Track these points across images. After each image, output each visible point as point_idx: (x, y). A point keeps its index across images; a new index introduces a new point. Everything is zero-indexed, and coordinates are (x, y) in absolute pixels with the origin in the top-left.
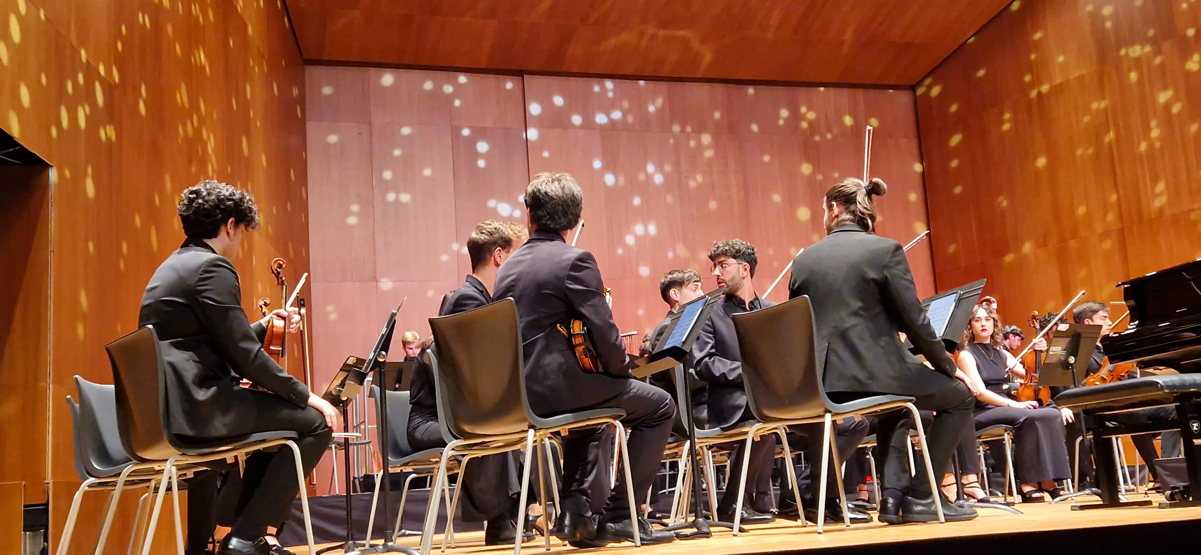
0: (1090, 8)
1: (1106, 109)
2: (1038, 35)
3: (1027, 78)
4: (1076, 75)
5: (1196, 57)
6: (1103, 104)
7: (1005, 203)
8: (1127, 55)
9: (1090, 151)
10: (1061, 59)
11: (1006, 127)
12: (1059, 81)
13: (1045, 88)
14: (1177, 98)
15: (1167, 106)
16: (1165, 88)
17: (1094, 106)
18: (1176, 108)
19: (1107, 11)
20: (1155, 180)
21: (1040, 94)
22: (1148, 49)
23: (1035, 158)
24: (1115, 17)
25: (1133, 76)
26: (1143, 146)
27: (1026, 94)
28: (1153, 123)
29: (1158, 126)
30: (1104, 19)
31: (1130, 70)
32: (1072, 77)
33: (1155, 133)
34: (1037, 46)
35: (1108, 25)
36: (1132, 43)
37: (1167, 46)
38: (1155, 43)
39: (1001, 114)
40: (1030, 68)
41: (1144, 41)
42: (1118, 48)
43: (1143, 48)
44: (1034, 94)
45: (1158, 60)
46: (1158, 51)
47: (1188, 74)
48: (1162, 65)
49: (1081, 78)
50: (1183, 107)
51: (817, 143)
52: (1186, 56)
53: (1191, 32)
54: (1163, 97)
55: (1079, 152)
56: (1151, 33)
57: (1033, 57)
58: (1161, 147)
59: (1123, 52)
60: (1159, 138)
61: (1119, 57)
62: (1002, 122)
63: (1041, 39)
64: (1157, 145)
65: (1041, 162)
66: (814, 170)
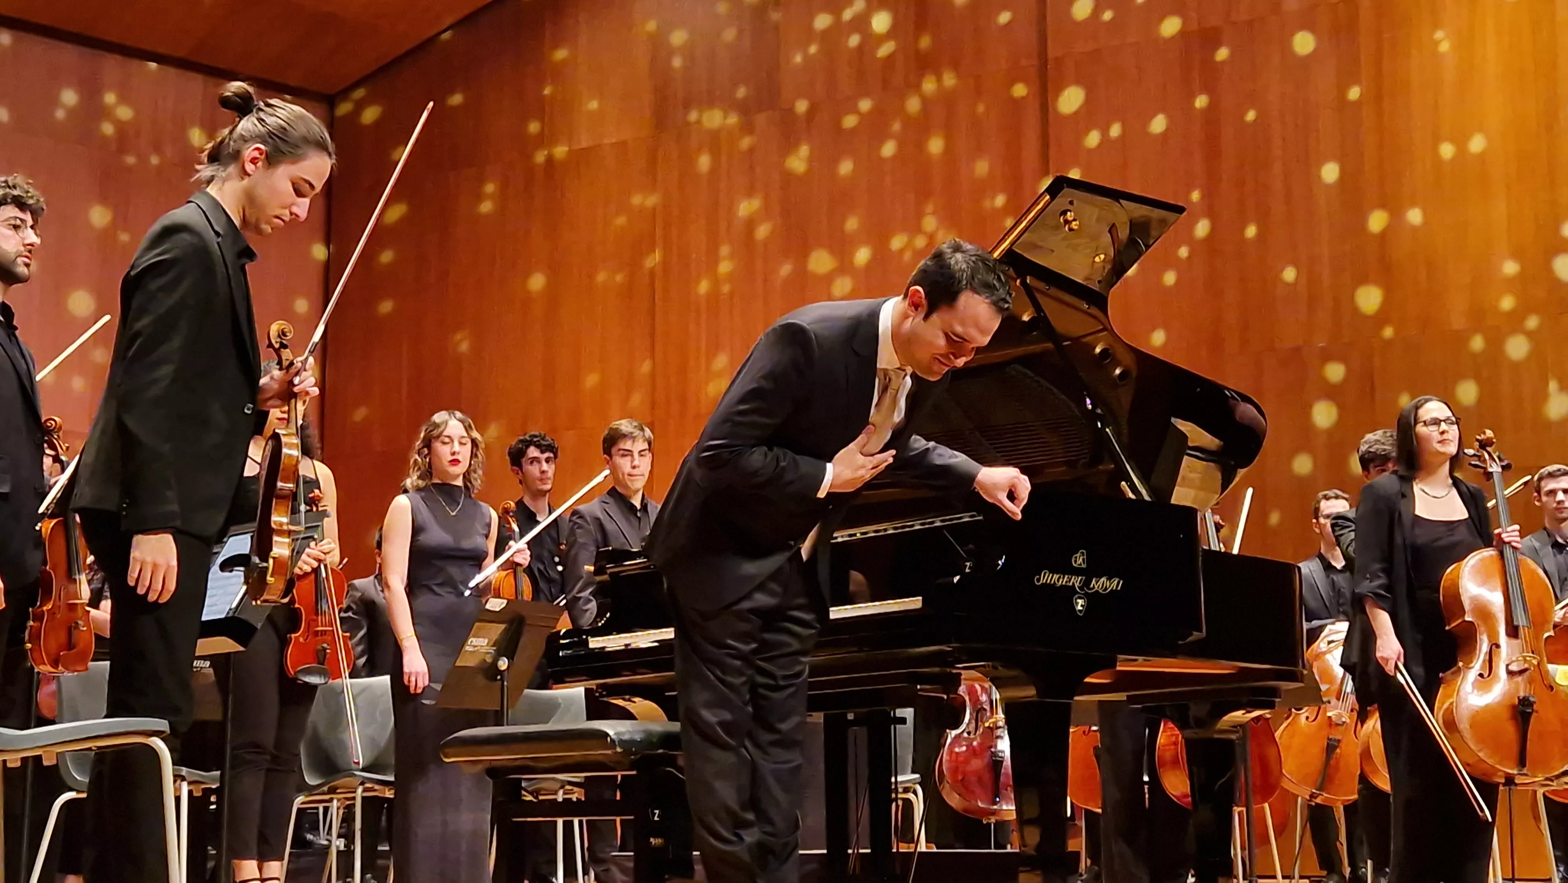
0: (651, 26)
1: (654, 209)
2: (561, 54)
3: (534, 127)
4: (614, 141)
5: (804, 150)
6: (652, 200)
7: (464, 347)
8: (699, 122)
9: (619, 278)
10: (594, 105)
11: (486, 207)
12: (584, 144)
13: (560, 151)
14: (766, 212)
15: (750, 224)
16: (750, 192)
17: (636, 200)
18: (762, 231)
19: (678, 38)
20: (714, 348)
21: (550, 160)
22: (733, 119)
23: (527, 275)
24: (688, 51)
25: (704, 162)
26: (704, 287)
27: (529, 157)
28: (725, 250)
29: (731, 257)
30: (671, 52)
31: (699, 150)
32: (606, 141)
33: (725, 267)
34: (558, 73)
35: (677, 62)
36: (710, 101)
37: (761, 119)
38: (745, 109)
39: (481, 180)
40: (540, 109)
41: (730, 105)
42: (687, 106)
43: (725, 118)
44: (540, 157)
45: (746, 142)
46: (747, 128)
47: (788, 177)
48: (751, 150)
49: (622, 145)
50: (772, 232)
51: (129, 169)
52: (789, 145)
53: (802, 106)
54: (746, 207)
55: (601, 277)
56: (741, 92)
57: (547, 91)
58: (732, 294)
59: (693, 116)
60: (731, 277)
61: (687, 124)
62: (479, 197)
63: (564, 62)
64: (726, 288)
65: (537, 282)
66: (115, 219)
